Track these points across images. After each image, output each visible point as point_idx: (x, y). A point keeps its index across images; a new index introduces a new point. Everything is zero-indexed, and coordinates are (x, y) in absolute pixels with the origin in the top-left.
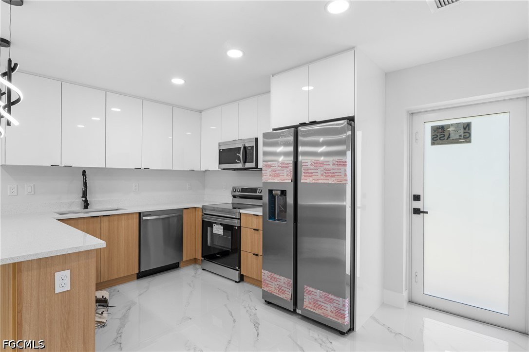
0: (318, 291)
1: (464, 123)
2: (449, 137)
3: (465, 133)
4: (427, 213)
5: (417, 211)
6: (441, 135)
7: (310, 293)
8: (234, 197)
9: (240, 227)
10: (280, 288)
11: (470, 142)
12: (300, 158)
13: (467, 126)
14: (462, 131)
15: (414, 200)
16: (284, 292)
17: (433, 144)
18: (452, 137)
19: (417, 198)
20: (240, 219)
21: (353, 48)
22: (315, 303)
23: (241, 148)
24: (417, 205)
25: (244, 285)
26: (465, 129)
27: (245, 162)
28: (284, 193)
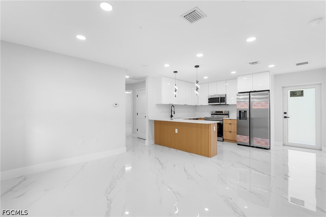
0: (259, 138)
1: (301, 91)
2: (296, 95)
3: (301, 94)
4: (289, 117)
5: (285, 117)
6: (293, 94)
7: (256, 139)
8: (212, 114)
9: (223, 123)
10: (244, 140)
11: (303, 96)
12: (251, 100)
13: (302, 92)
14: (301, 93)
15: (284, 114)
16: (246, 140)
17: (291, 96)
18: (297, 94)
19: (285, 113)
20: (223, 121)
21: (269, 71)
22: (258, 142)
23: (219, 98)
24: (285, 115)
25: (224, 142)
26: (301, 92)
27: (221, 102)
28: (245, 111)
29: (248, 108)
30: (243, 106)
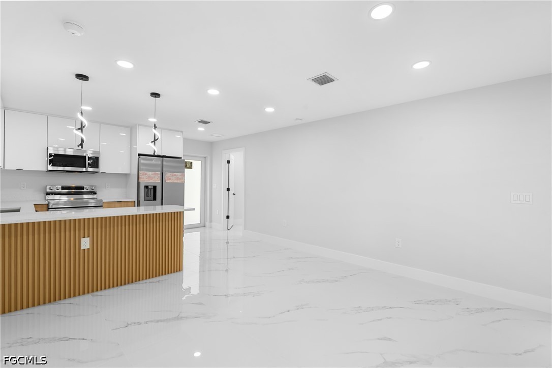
29: (159, 181)
30: (152, 179)
